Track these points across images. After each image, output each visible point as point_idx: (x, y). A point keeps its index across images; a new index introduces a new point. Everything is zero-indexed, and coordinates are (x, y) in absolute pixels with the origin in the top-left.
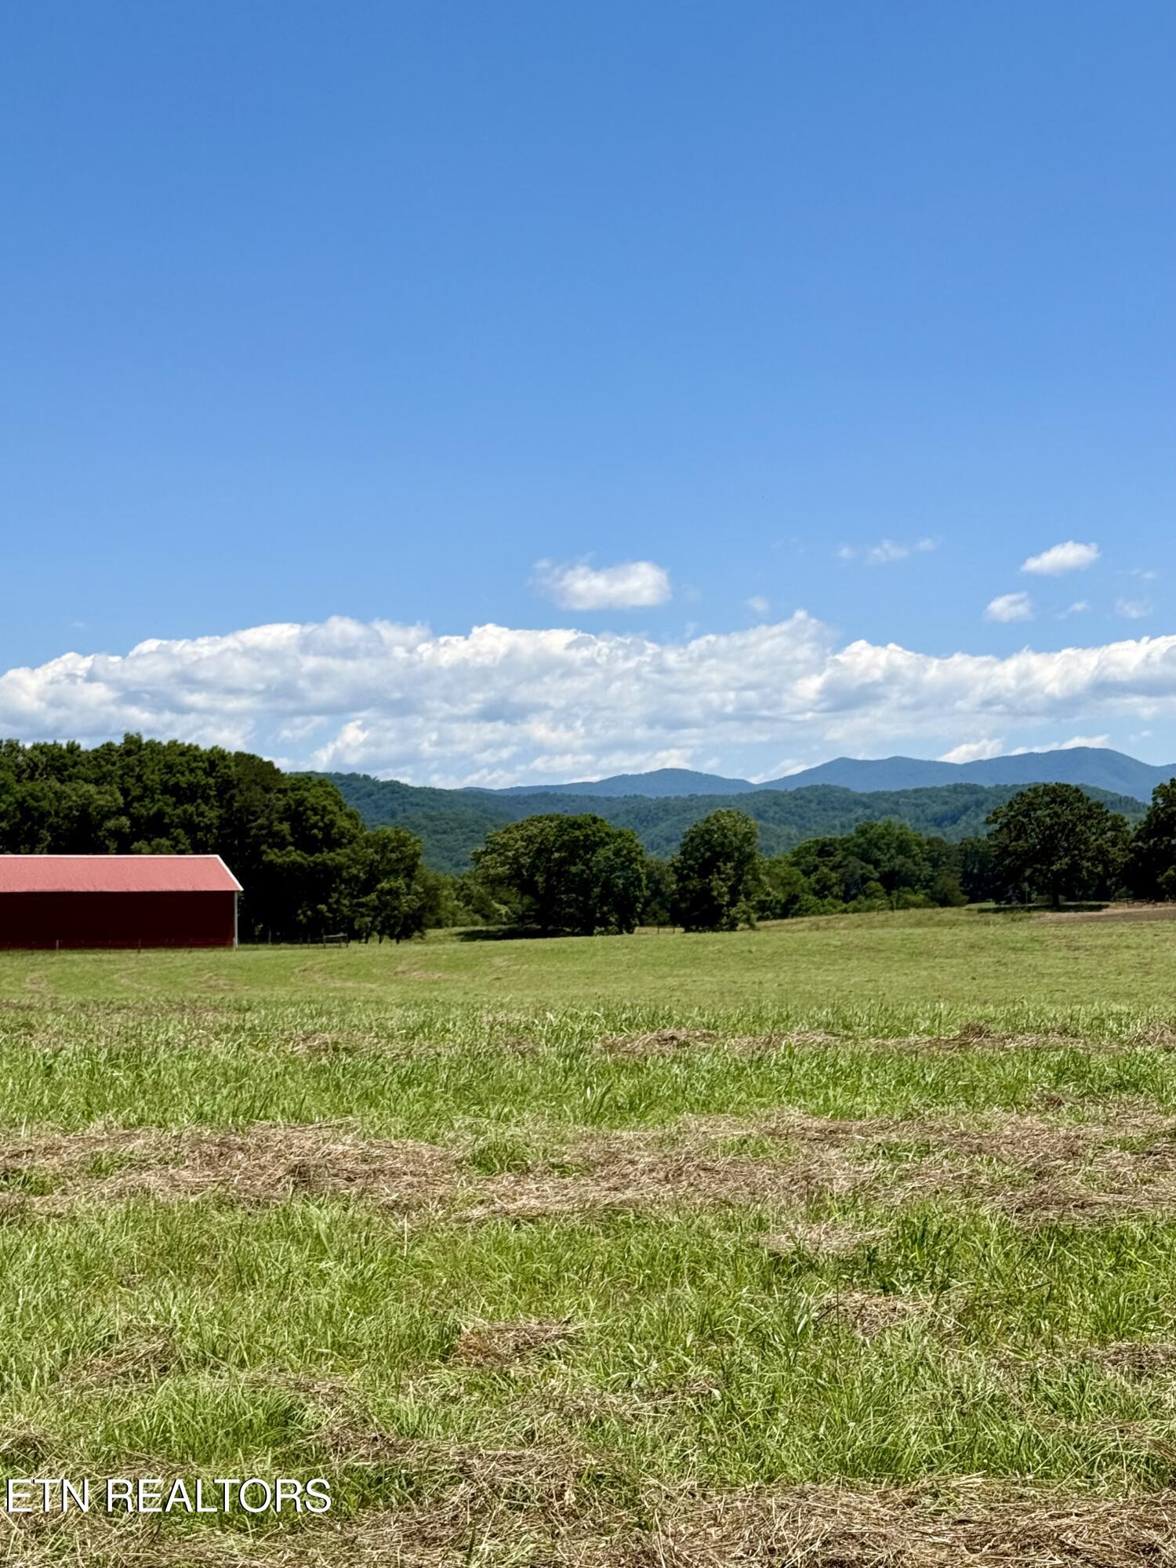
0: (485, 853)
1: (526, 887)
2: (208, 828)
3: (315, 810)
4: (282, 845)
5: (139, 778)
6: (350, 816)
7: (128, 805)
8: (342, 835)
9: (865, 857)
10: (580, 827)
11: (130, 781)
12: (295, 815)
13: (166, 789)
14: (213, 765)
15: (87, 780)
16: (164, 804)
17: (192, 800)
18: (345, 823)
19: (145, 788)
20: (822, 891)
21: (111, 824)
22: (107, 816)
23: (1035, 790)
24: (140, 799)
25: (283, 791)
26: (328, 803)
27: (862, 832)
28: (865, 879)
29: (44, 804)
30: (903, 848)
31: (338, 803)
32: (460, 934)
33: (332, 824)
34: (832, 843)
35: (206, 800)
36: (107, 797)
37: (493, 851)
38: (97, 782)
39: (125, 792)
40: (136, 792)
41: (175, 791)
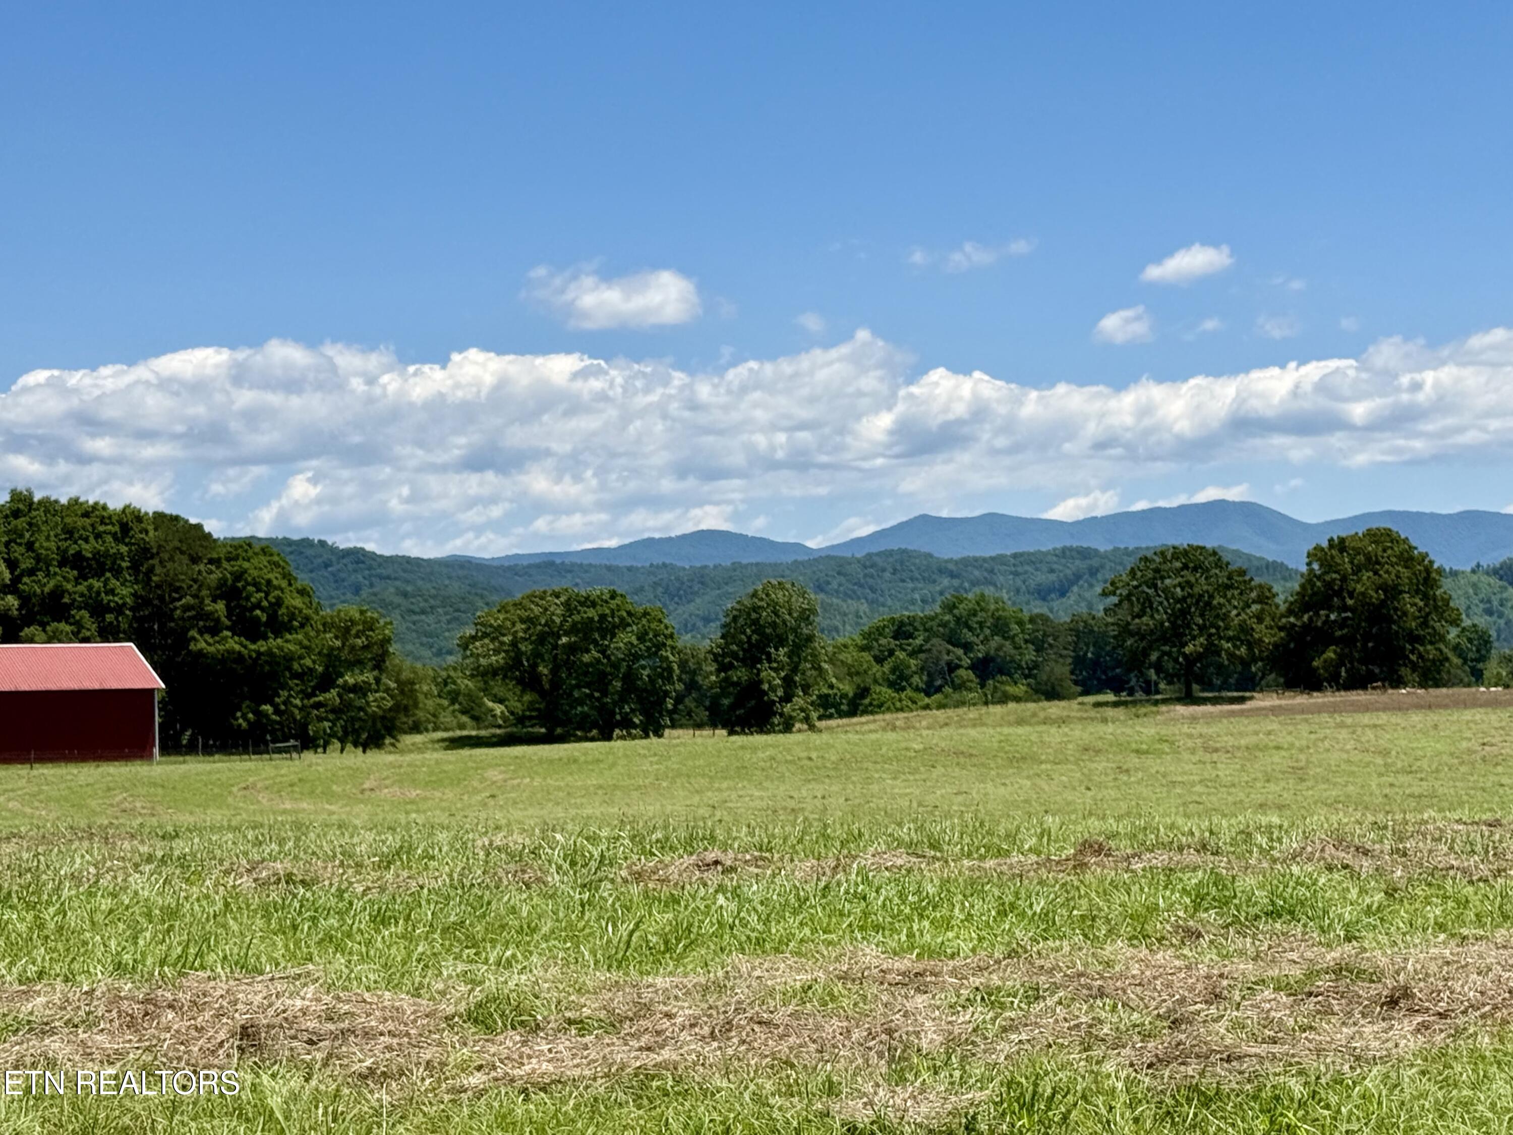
0: (474, 638)
1: (529, 682)
2: (119, 610)
3: (255, 584)
4: (214, 630)
5: (30, 546)
6: (302, 592)
7: (16, 580)
8: (292, 617)
9: (953, 640)
10: (594, 604)
11: (18, 551)
12: (232, 591)
13: (65, 560)
14: (125, 528)
16: (62, 578)
17: (99, 573)
18: (298, 602)
19: (38, 559)
20: (899, 680)
23: (1162, 553)
24: (31, 572)
25: (216, 562)
26: (275, 577)
27: (950, 607)
28: (952, 667)
30: (1000, 627)
31: (288, 577)
32: (443, 740)
33: (279, 602)
34: (912, 620)
35: (117, 572)
37: (485, 635)
39: (12, 564)
40: (27, 563)
41: (77, 562)
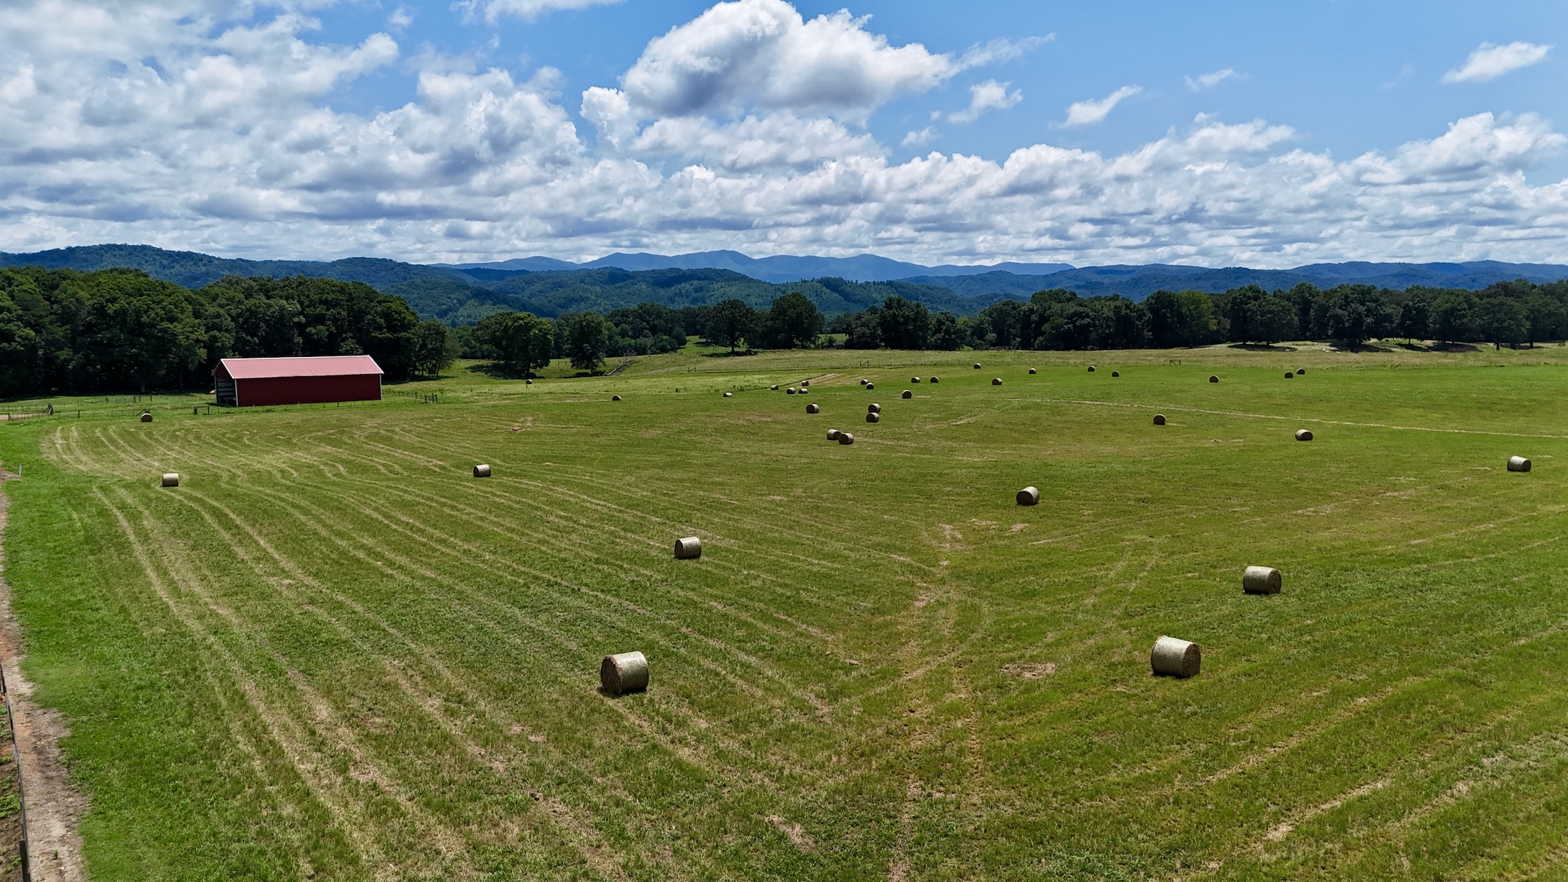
3: (396, 313)
4: (380, 328)
6: (413, 314)
7: (303, 310)
8: (409, 324)
11: (303, 298)
12: (387, 315)
13: (321, 302)
15: (281, 297)
16: (320, 309)
17: (334, 307)
18: (411, 318)
19: (311, 302)
21: (296, 320)
22: (294, 315)
25: (379, 302)
26: (402, 309)
29: (261, 309)
31: (407, 308)
32: (471, 368)
33: (405, 318)
35: (341, 306)
36: (294, 306)
38: (287, 299)
39: (301, 303)
40: (307, 303)
41: (325, 303)
